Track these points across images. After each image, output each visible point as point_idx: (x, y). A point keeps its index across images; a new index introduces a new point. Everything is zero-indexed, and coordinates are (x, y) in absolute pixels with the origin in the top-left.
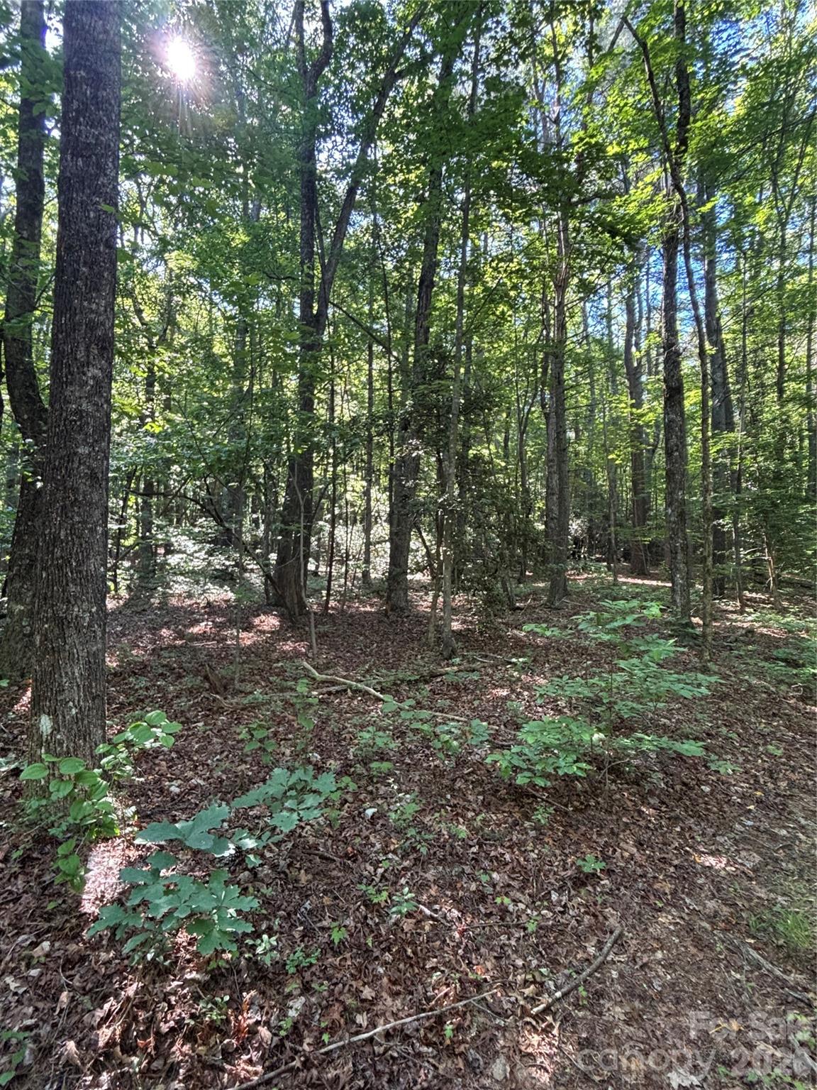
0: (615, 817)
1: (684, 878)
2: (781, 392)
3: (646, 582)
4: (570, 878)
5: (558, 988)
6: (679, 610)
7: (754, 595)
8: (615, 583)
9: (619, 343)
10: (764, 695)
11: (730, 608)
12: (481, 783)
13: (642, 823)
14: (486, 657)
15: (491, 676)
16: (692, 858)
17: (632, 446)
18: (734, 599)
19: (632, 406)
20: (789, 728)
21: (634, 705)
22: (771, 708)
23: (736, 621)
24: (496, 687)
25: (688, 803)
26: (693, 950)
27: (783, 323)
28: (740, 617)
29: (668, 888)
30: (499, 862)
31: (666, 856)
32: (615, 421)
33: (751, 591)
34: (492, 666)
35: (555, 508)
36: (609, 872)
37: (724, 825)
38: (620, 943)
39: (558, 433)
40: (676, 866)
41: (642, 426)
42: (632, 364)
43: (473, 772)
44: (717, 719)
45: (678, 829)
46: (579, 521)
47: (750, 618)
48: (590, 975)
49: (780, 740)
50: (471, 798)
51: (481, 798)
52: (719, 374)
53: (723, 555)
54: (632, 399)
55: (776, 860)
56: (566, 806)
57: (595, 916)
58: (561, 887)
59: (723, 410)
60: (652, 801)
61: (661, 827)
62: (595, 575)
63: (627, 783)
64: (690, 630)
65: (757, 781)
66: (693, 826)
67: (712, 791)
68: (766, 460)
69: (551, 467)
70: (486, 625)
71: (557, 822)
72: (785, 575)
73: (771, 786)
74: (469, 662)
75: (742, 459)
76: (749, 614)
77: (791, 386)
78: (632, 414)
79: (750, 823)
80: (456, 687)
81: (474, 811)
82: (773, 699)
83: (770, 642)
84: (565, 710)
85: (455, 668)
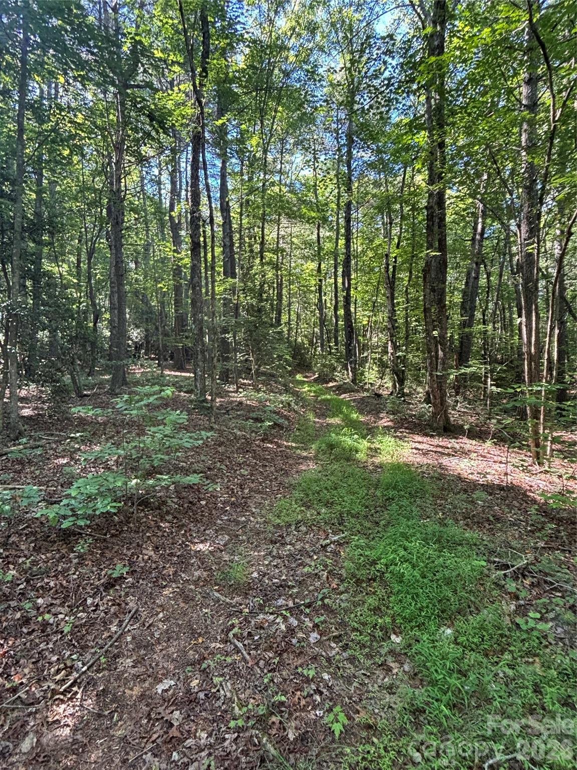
0: (141, 534)
1: (182, 562)
2: (262, 258)
3: (183, 374)
4: (103, 585)
5: (84, 664)
6: (199, 392)
7: (245, 381)
8: (162, 375)
9: (166, 204)
10: (243, 441)
11: (231, 389)
12: (33, 534)
13: (160, 534)
14: (52, 435)
15: (55, 450)
16: (189, 548)
17: (174, 280)
18: (234, 384)
19: (174, 251)
20: (254, 458)
21: (163, 457)
22: (246, 447)
23: (234, 397)
24: (58, 457)
25: (191, 514)
26: (182, 605)
27: (264, 214)
28: (236, 395)
29: (171, 571)
30: (46, 589)
31: (173, 551)
32: (163, 260)
33: (244, 379)
34: (56, 442)
35: (116, 319)
36: (132, 573)
37: (211, 523)
38: (135, 617)
39: (117, 262)
40: (178, 556)
41: (181, 267)
42: (174, 221)
43: (27, 527)
44: (215, 458)
45: (183, 532)
46: (139, 331)
47: (241, 395)
48: (111, 646)
49: (249, 465)
50: (23, 547)
51: (33, 545)
52: (228, 239)
53: (228, 357)
54: (174, 246)
55: (237, 536)
56: (105, 535)
57: (119, 605)
58: (95, 593)
59: (229, 264)
60: (167, 518)
61: (172, 533)
62: (149, 370)
63: (152, 510)
64: (205, 404)
65: (233, 492)
66: (192, 528)
67: (206, 504)
68: (251, 299)
69: (114, 287)
70: (56, 409)
71: (96, 548)
72: (262, 369)
73: (240, 493)
74: (35, 440)
75: (238, 296)
76: (241, 393)
77: (268, 255)
78: (174, 257)
79: (226, 518)
80: (21, 462)
81: (25, 556)
82: (248, 442)
83: (250, 409)
84: (114, 467)
85: (21, 447)
